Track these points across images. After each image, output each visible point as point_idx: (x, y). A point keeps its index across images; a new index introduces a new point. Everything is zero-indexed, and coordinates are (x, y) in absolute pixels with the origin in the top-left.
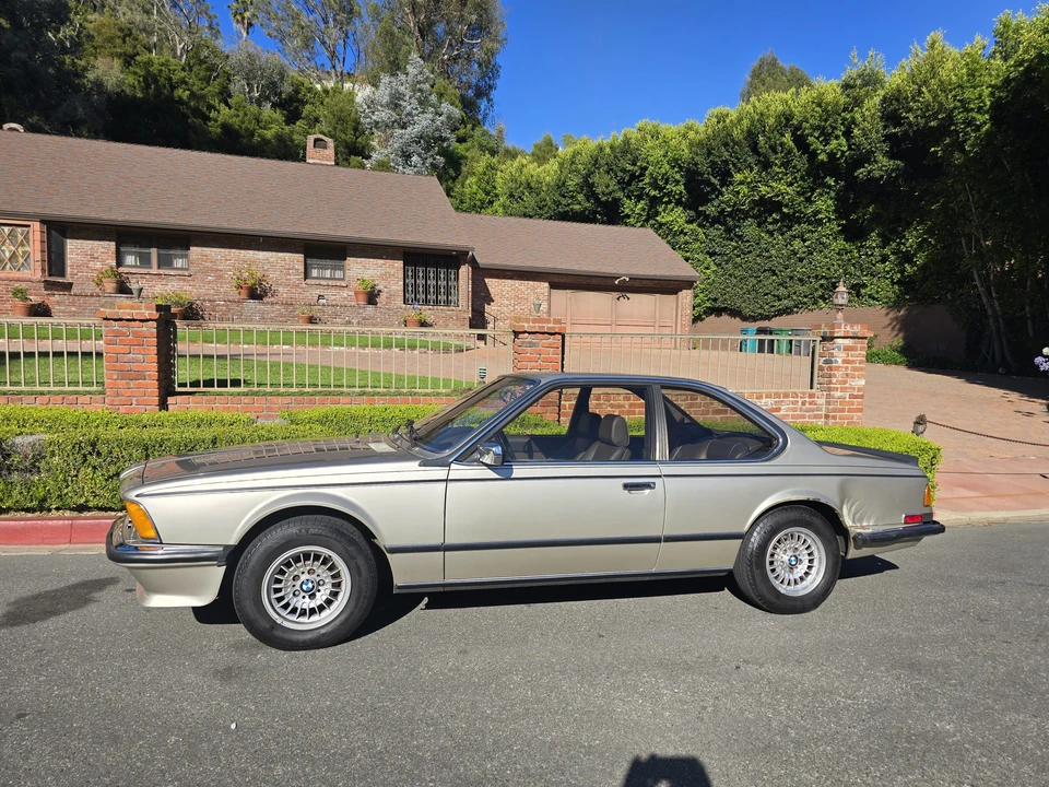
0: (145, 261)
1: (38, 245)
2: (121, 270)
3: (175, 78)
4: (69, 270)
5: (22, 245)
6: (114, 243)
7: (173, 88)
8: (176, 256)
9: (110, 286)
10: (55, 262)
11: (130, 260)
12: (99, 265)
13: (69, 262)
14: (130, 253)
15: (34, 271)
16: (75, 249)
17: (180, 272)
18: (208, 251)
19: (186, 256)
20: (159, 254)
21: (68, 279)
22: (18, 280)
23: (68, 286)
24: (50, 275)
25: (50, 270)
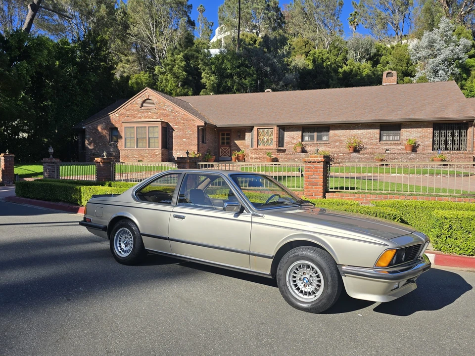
0: (312, 138)
1: (275, 136)
2: (303, 143)
3: (324, 58)
4: (285, 144)
5: (271, 136)
6: (301, 132)
7: (323, 62)
8: (324, 135)
9: (299, 149)
10: (281, 142)
11: (306, 138)
12: (295, 142)
13: (285, 141)
14: (307, 136)
15: (274, 146)
16: (287, 135)
17: (325, 142)
19: (327, 135)
20: (317, 135)
21: (284, 148)
22: (269, 149)
23: (285, 151)
24: (279, 147)
25: (279, 145)
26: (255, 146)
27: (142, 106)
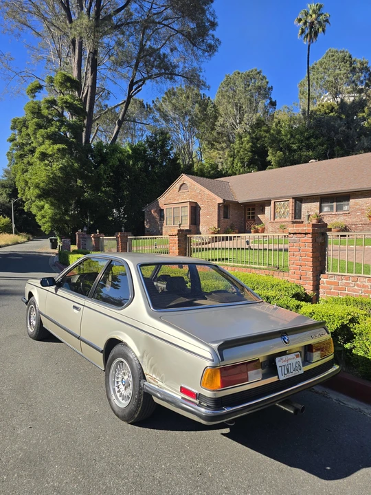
0: (332, 208)
1: (291, 208)
2: (321, 214)
4: (302, 216)
5: (287, 208)
6: (318, 203)
8: (345, 205)
9: (315, 221)
10: (297, 214)
11: (326, 209)
12: (312, 213)
13: (302, 213)
14: (326, 206)
15: (289, 218)
16: (305, 207)
17: (345, 212)
18: (357, 200)
19: (348, 204)
20: (337, 205)
21: (302, 220)
22: (284, 222)
23: (302, 222)
24: (295, 219)
25: (295, 217)
26: (272, 220)
27: (180, 190)
